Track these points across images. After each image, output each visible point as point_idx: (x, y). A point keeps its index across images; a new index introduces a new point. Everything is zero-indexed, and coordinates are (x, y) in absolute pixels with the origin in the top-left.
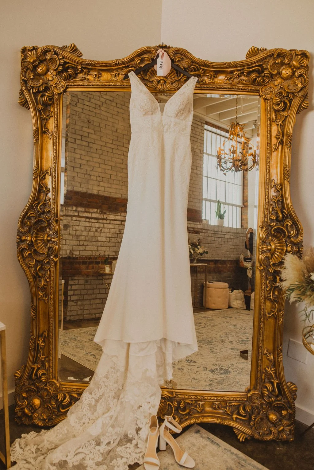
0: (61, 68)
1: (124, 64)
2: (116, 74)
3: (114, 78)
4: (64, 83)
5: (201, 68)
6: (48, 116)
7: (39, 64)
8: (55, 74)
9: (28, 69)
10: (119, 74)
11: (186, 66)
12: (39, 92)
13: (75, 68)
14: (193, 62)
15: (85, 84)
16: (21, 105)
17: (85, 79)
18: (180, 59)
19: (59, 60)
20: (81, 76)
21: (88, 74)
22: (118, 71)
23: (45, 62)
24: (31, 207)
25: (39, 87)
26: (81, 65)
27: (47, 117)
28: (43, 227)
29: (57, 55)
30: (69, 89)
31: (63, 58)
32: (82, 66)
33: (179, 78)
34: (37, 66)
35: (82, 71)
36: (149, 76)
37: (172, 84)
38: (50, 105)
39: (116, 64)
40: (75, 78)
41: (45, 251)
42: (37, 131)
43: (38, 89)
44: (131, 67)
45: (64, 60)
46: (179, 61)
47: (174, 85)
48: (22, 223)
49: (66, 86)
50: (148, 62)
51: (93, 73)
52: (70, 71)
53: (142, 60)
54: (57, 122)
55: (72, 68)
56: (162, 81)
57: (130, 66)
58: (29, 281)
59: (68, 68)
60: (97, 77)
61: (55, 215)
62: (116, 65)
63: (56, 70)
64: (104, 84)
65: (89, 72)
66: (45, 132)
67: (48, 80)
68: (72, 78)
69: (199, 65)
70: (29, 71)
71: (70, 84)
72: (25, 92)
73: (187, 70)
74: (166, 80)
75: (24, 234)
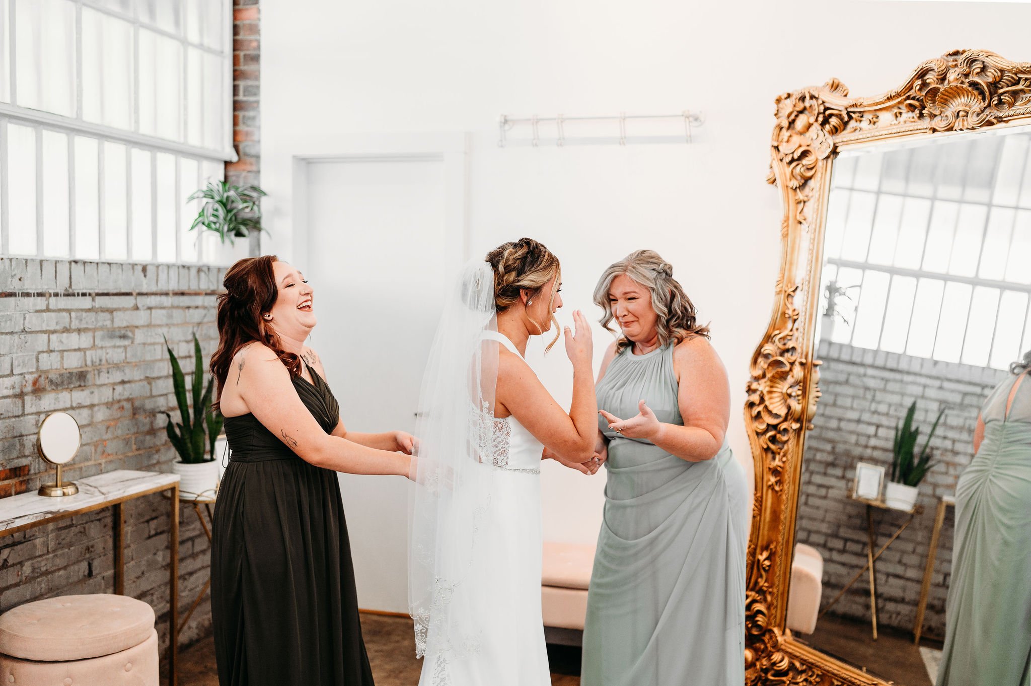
0: (821, 119)
1: (900, 96)
2: (896, 114)
3: (895, 122)
4: (831, 140)
5: (1020, 79)
6: (807, 196)
7: (797, 116)
8: (819, 128)
9: (781, 128)
10: (901, 113)
11: (990, 80)
12: (793, 160)
13: (839, 116)
14: (1002, 71)
15: (856, 138)
16: (769, 183)
17: (856, 130)
18: (979, 70)
19: (818, 106)
20: (853, 124)
21: (861, 121)
22: (900, 108)
23: (806, 112)
24: (768, 338)
25: (793, 153)
26: (846, 109)
27: (806, 199)
28: (783, 372)
29: (817, 99)
30: (838, 150)
31: (823, 102)
32: (849, 110)
33: (987, 103)
34: (794, 121)
35: (850, 118)
36: (943, 107)
37: (978, 115)
38: (810, 178)
39: (888, 98)
40: (844, 129)
41: (783, 412)
42: (787, 219)
43: (793, 158)
44: (913, 98)
45: (824, 106)
46: (977, 73)
47: (981, 116)
48: (755, 362)
49: (834, 144)
50: (932, 86)
51: (868, 116)
52: (834, 121)
53: (924, 85)
54: (818, 206)
55: (836, 115)
56: (961, 114)
57: (911, 96)
58: (753, 453)
59: (831, 115)
60: (872, 124)
61: (802, 354)
62: (890, 98)
63: (816, 120)
64: (881, 133)
65: (862, 116)
66: (800, 223)
67: (810, 138)
68: (839, 132)
69: (1016, 74)
70: (784, 130)
71: (837, 141)
72: (776, 164)
73: (1000, 86)
74: (967, 108)
75: (757, 379)
